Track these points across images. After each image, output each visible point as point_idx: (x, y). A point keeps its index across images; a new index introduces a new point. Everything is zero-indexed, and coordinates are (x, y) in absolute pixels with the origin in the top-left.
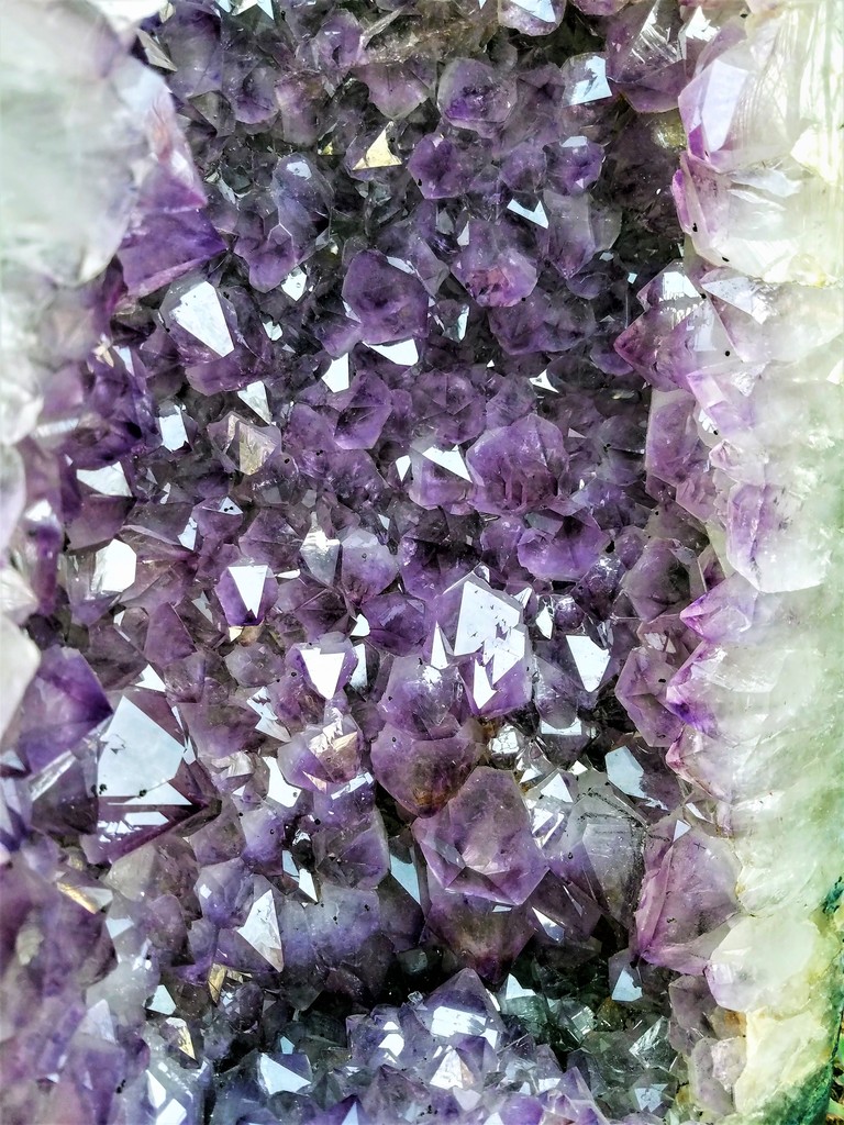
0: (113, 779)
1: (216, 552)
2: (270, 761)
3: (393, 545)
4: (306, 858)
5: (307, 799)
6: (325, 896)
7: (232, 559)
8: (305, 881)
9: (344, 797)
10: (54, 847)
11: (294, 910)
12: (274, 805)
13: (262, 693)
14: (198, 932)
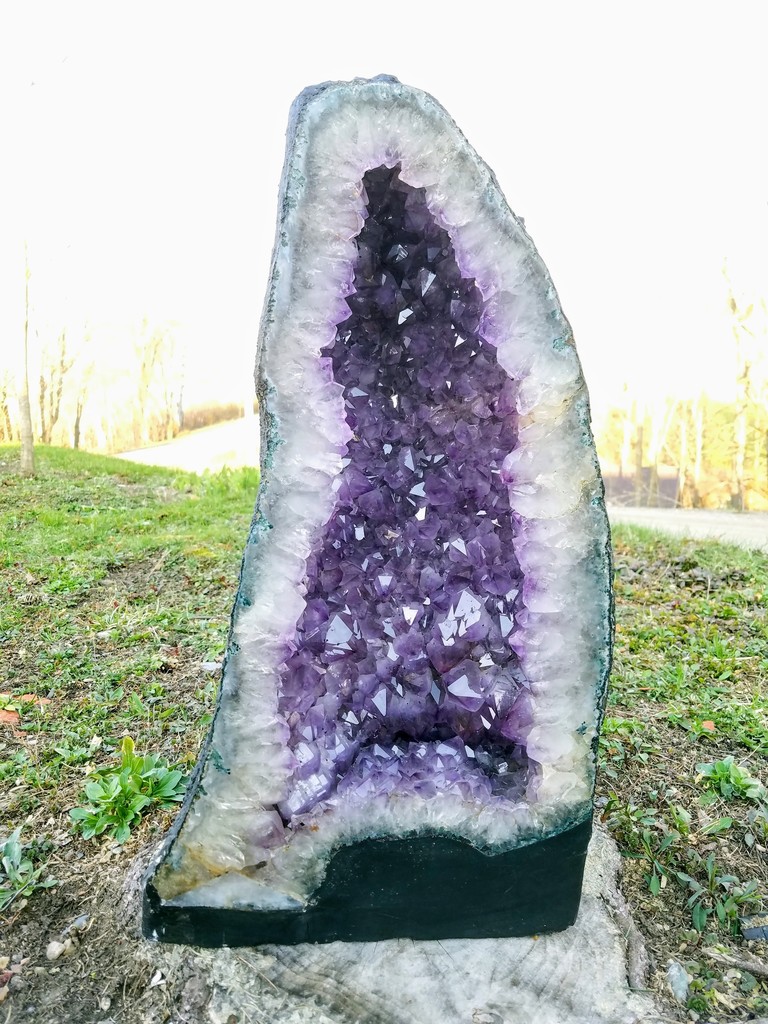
0: (331, 638)
1: (374, 570)
2: (390, 644)
3: (441, 573)
4: (400, 681)
5: (401, 660)
6: (406, 696)
7: (380, 573)
8: (399, 689)
9: (413, 661)
10: (311, 654)
11: (394, 698)
12: (389, 660)
13: (388, 620)
14: (357, 696)
